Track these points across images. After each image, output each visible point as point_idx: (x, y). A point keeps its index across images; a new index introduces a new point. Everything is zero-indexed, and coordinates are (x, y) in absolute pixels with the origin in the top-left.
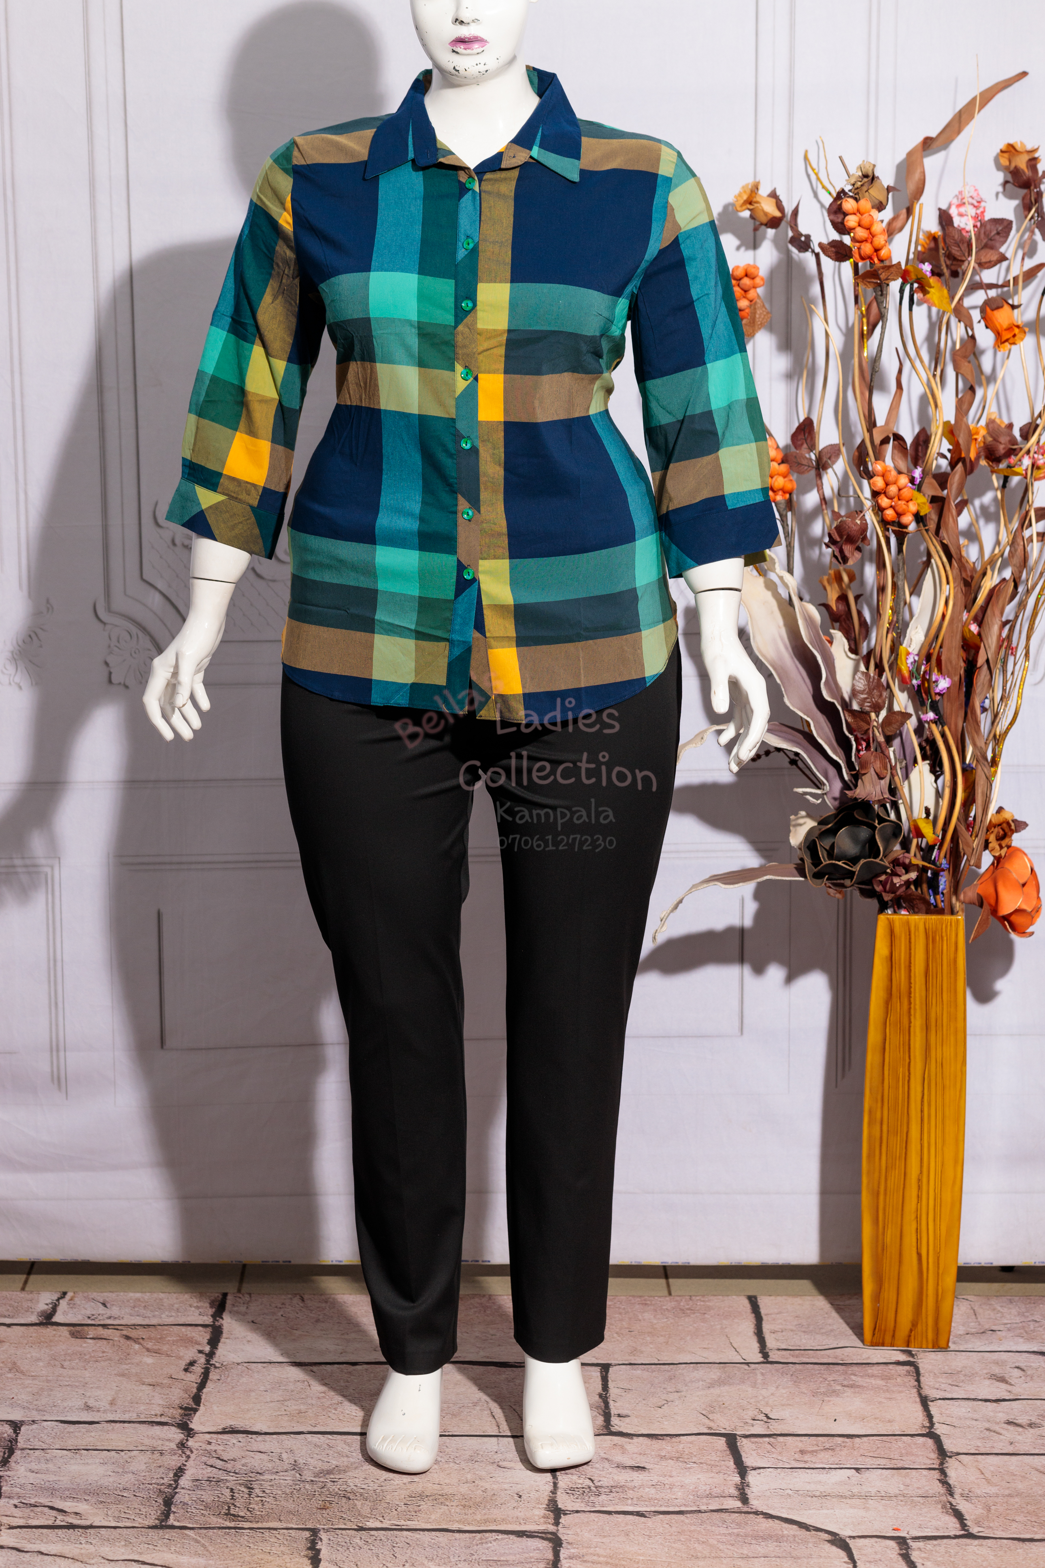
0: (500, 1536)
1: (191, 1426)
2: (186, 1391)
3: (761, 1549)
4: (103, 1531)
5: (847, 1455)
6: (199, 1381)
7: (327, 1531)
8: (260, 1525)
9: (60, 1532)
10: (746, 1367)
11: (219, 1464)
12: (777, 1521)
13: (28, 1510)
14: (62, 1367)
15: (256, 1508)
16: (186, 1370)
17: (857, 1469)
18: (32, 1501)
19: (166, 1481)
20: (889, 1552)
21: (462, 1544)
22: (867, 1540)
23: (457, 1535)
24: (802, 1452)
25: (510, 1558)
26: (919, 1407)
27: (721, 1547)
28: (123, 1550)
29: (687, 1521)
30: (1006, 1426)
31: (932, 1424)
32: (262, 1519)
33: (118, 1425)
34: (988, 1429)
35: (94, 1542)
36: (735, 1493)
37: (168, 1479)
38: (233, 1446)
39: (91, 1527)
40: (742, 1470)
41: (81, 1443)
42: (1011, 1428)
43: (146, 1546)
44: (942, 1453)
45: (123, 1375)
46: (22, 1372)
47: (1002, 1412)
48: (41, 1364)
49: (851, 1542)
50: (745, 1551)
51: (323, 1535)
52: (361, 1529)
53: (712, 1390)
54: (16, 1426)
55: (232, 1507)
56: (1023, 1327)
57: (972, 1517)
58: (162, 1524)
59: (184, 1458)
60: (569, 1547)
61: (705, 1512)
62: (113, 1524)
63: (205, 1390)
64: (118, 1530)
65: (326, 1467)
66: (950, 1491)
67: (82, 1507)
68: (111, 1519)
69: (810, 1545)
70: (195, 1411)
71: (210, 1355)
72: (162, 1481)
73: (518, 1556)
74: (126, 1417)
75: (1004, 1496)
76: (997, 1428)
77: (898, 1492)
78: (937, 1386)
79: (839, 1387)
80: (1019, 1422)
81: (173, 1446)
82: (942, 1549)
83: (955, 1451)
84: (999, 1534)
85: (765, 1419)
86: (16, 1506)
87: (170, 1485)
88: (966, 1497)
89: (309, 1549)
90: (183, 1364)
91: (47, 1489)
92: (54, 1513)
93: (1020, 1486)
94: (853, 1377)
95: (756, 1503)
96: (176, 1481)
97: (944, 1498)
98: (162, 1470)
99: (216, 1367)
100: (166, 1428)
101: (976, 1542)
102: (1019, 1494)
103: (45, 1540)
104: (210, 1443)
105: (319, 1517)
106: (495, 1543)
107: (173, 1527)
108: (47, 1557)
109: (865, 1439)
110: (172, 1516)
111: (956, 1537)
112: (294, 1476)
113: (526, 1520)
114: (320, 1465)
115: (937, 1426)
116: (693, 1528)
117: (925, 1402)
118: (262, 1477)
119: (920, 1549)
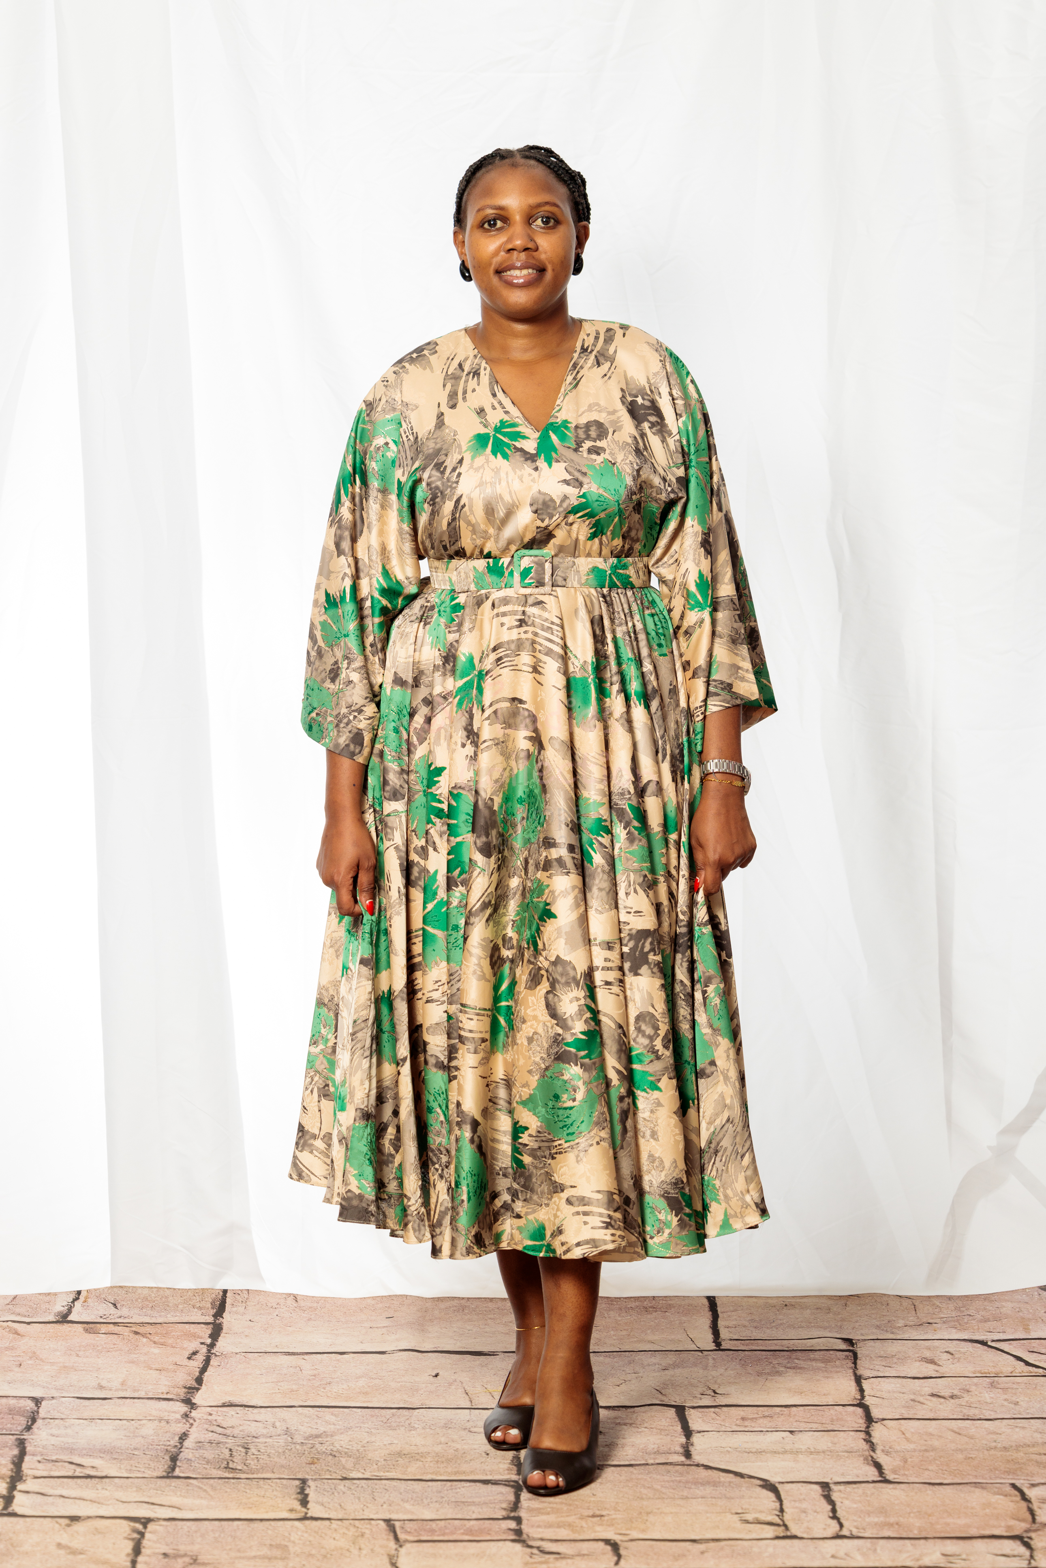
1: (194, 1401)
2: (189, 1374)
3: (699, 1491)
4: (116, 1480)
5: (784, 1420)
6: (201, 1366)
7: (315, 1480)
8: (255, 1476)
9: (79, 1481)
10: (700, 1354)
11: (219, 1430)
12: (715, 1471)
13: (50, 1465)
14: (78, 1355)
15: (252, 1463)
16: (189, 1358)
17: (791, 1432)
18: (54, 1458)
19: (172, 1443)
20: (812, 1493)
22: (795, 1485)
24: (743, 1419)
26: (853, 1384)
27: (664, 1490)
29: (635, 1472)
30: (929, 1398)
31: (863, 1397)
32: (258, 1471)
33: (128, 1400)
34: (912, 1400)
35: (109, 1488)
36: (681, 1450)
37: (175, 1441)
38: (231, 1417)
39: (106, 1477)
40: (688, 1432)
41: (96, 1415)
42: (934, 1399)
44: (869, 1419)
45: (133, 1362)
46: (41, 1360)
47: (927, 1386)
48: (58, 1353)
49: (780, 1487)
50: (685, 1494)
51: (310, 1483)
52: (345, 1479)
53: (666, 1372)
54: (37, 1401)
55: (231, 1463)
56: (958, 1320)
57: (890, 1467)
58: (170, 1474)
59: (188, 1425)
61: (652, 1464)
63: (206, 1374)
64: (130, 1480)
65: (314, 1432)
66: (873, 1447)
67: (97, 1462)
69: (744, 1489)
70: (198, 1389)
71: (212, 1346)
72: (168, 1443)
74: (136, 1395)
75: (920, 1451)
76: (921, 1399)
77: (825, 1448)
78: (871, 1367)
79: (783, 1369)
80: (942, 1394)
81: (178, 1416)
82: (860, 1491)
83: (881, 1417)
84: (912, 1480)
85: (713, 1394)
86: (39, 1462)
87: (176, 1446)
88: (887, 1453)
89: (299, 1493)
90: (187, 1354)
91: (67, 1449)
92: (73, 1467)
93: (936, 1443)
94: (796, 1361)
95: (697, 1458)
96: (181, 1443)
97: (867, 1453)
98: (168, 1435)
99: (216, 1356)
100: (171, 1403)
101: (891, 1486)
102: (934, 1449)
104: (211, 1414)
105: (308, 1469)
107: (178, 1477)
109: (801, 1408)
110: (177, 1470)
111: (874, 1482)
112: (286, 1439)
114: (309, 1431)
115: (867, 1398)
116: (640, 1477)
117: (858, 1380)
118: (257, 1440)
119: (840, 1491)
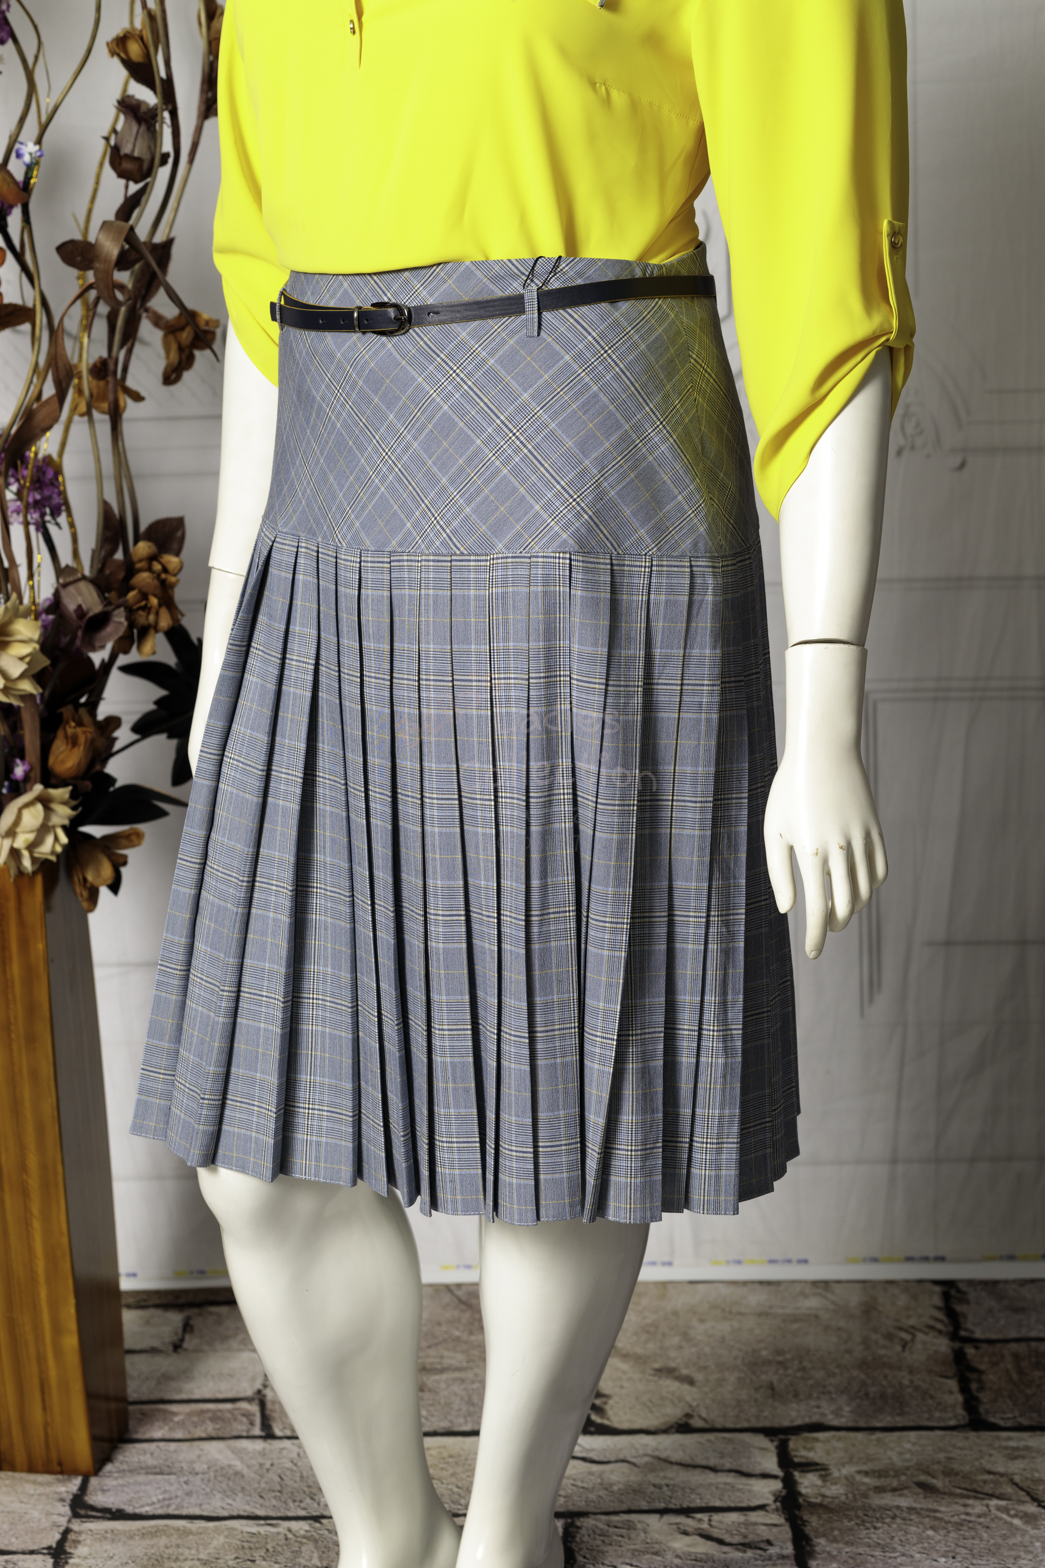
0: (144, 1510)
21: (193, 1500)
23: (197, 1511)
25: (141, 1478)
28: (614, 1478)
43: (585, 1485)
60: (65, 1495)
62: (634, 1517)
68: (639, 1526)
73: (131, 1481)
103: (714, 1489)
106: (155, 1499)
108: (704, 1463)
113: (103, 1537)
